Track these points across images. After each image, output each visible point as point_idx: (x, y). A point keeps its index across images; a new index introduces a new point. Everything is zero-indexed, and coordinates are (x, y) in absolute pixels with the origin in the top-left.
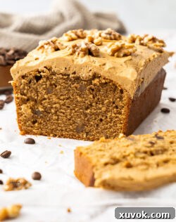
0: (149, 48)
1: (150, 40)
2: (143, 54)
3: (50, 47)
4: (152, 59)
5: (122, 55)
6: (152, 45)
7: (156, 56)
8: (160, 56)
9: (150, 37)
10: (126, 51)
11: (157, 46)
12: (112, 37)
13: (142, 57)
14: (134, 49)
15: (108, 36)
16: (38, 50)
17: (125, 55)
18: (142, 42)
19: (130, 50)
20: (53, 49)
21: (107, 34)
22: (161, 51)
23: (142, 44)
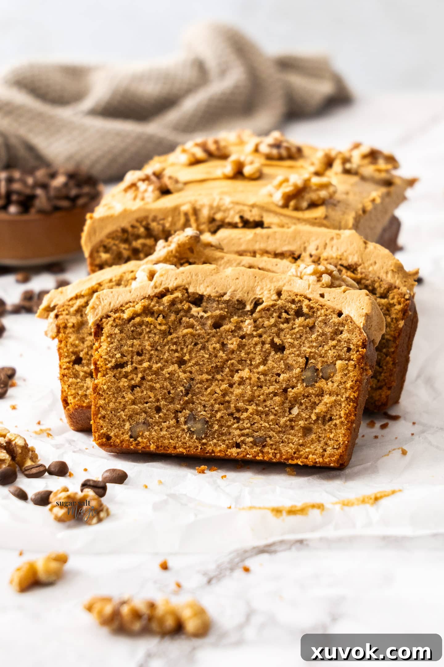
0: (363, 178)
1: (365, 157)
2: (351, 198)
3: (151, 188)
4: (369, 207)
5: (305, 204)
6: (369, 170)
7: (378, 201)
8: (388, 194)
9: (365, 149)
10: (313, 196)
11: (379, 171)
12: (284, 152)
13: (347, 205)
14: (331, 189)
15: (275, 152)
16: (126, 190)
17: (313, 205)
18: (348, 166)
19: (323, 194)
20: (157, 193)
21: (272, 146)
22: (388, 183)
23: (347, 172)
